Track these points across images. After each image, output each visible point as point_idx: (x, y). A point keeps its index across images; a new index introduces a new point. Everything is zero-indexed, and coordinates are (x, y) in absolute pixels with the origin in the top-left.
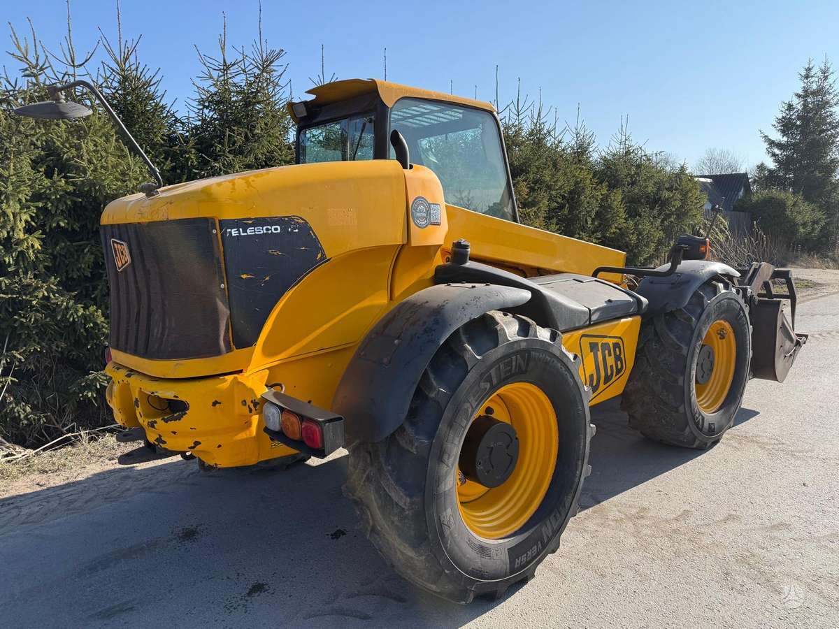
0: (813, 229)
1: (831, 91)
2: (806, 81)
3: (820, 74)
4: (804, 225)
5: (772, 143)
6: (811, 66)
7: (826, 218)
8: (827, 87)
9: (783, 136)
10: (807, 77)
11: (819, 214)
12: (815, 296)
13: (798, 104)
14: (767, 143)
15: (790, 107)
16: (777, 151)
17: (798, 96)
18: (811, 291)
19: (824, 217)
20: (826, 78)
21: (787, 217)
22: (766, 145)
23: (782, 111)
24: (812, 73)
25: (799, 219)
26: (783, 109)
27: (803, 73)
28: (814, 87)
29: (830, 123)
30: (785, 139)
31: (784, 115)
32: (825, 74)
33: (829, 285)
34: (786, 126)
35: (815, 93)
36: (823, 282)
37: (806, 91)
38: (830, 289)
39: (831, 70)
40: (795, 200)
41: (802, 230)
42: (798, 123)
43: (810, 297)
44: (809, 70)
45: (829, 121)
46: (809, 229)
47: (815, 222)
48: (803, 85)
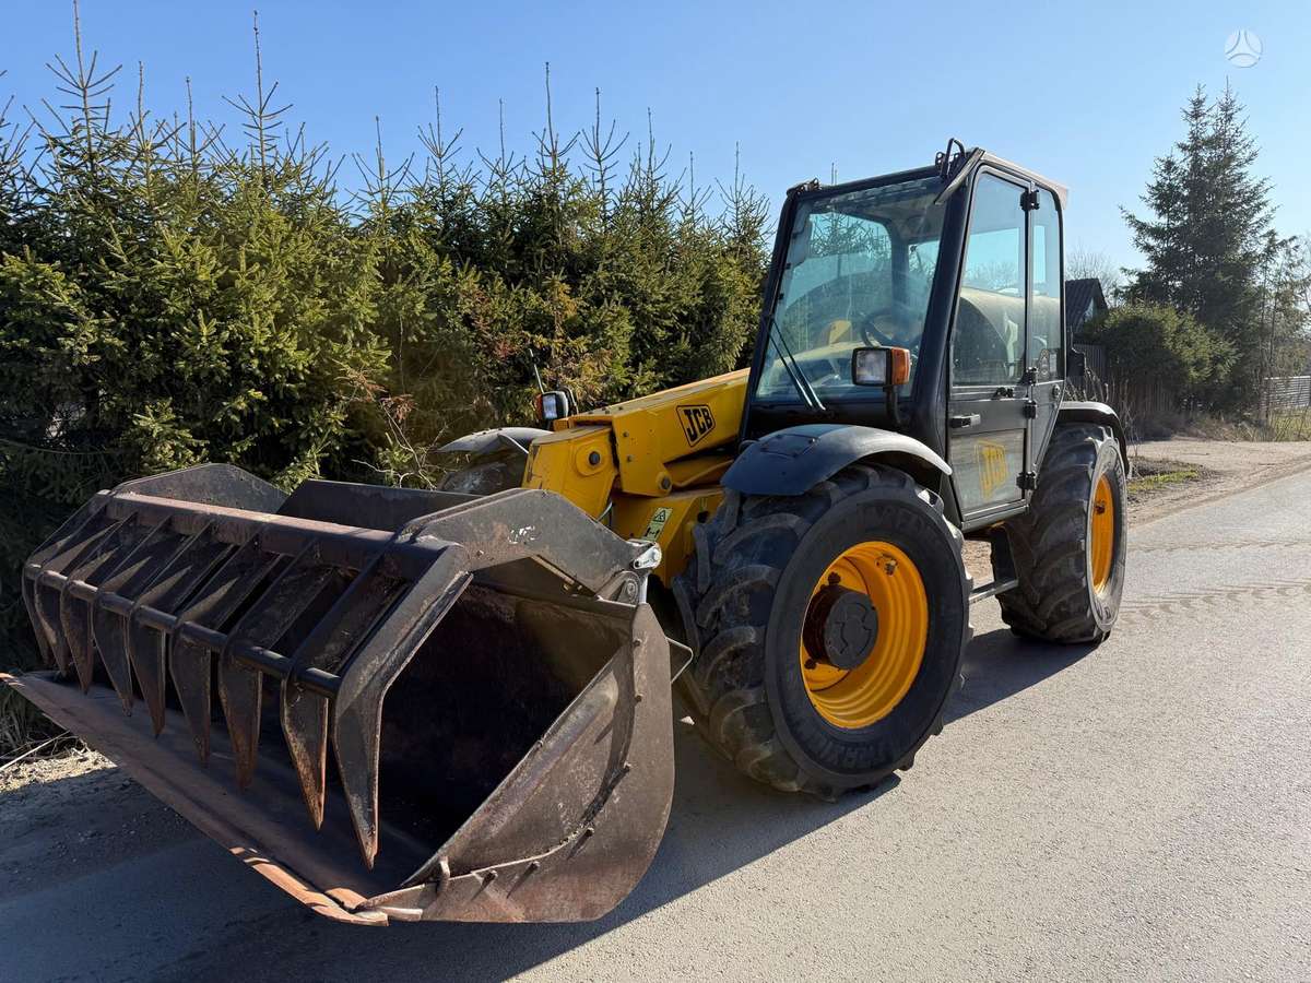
0: (1214, 373)
1: (1239, 140)
2: (1194, 123)
3: (1217, 111)
4: (1198, 365)
5: (1142, 228)
6: (1201, 97)
7: (1237, 352)
8: (1232, 132)
9: (1160, 215)
10: (1196, 115)
11: (1224, 346)
12: (1196, 500)
13: (1183, 161)
14: (1133, 229)
15: (1169, 166)
16: (1152, 242)
17: (1184, 148)
18: (1195, 487)
19: (1234, 351)
20: (1229, 118)
21: (1167, 351)
22: (1133, 232)
23: (1155, 173)
24: (1204, 109)
25: (1188, 355)
26: (1158, 170)
27: (1190, 110)
28: (1210, 132)
29: (1239, 193)
30: (1164, 220)
31: (1159, 179)
32: (1228, 111)
33: (1231, 473)
34: (1164, 198)
35: (1211, 143)
36: (1223, 468)
37: (1195, 138)
38: (1232, 484)
39: (1237, 105)
40: (1181, 322)
41: (1194, 374)
42: (1186, 193)
43: (1185, 502)
44: (1198, 103)
45: (1237, 189)
46: (1207, 371)
47: (1217, 360)
48: (1189, 129)
